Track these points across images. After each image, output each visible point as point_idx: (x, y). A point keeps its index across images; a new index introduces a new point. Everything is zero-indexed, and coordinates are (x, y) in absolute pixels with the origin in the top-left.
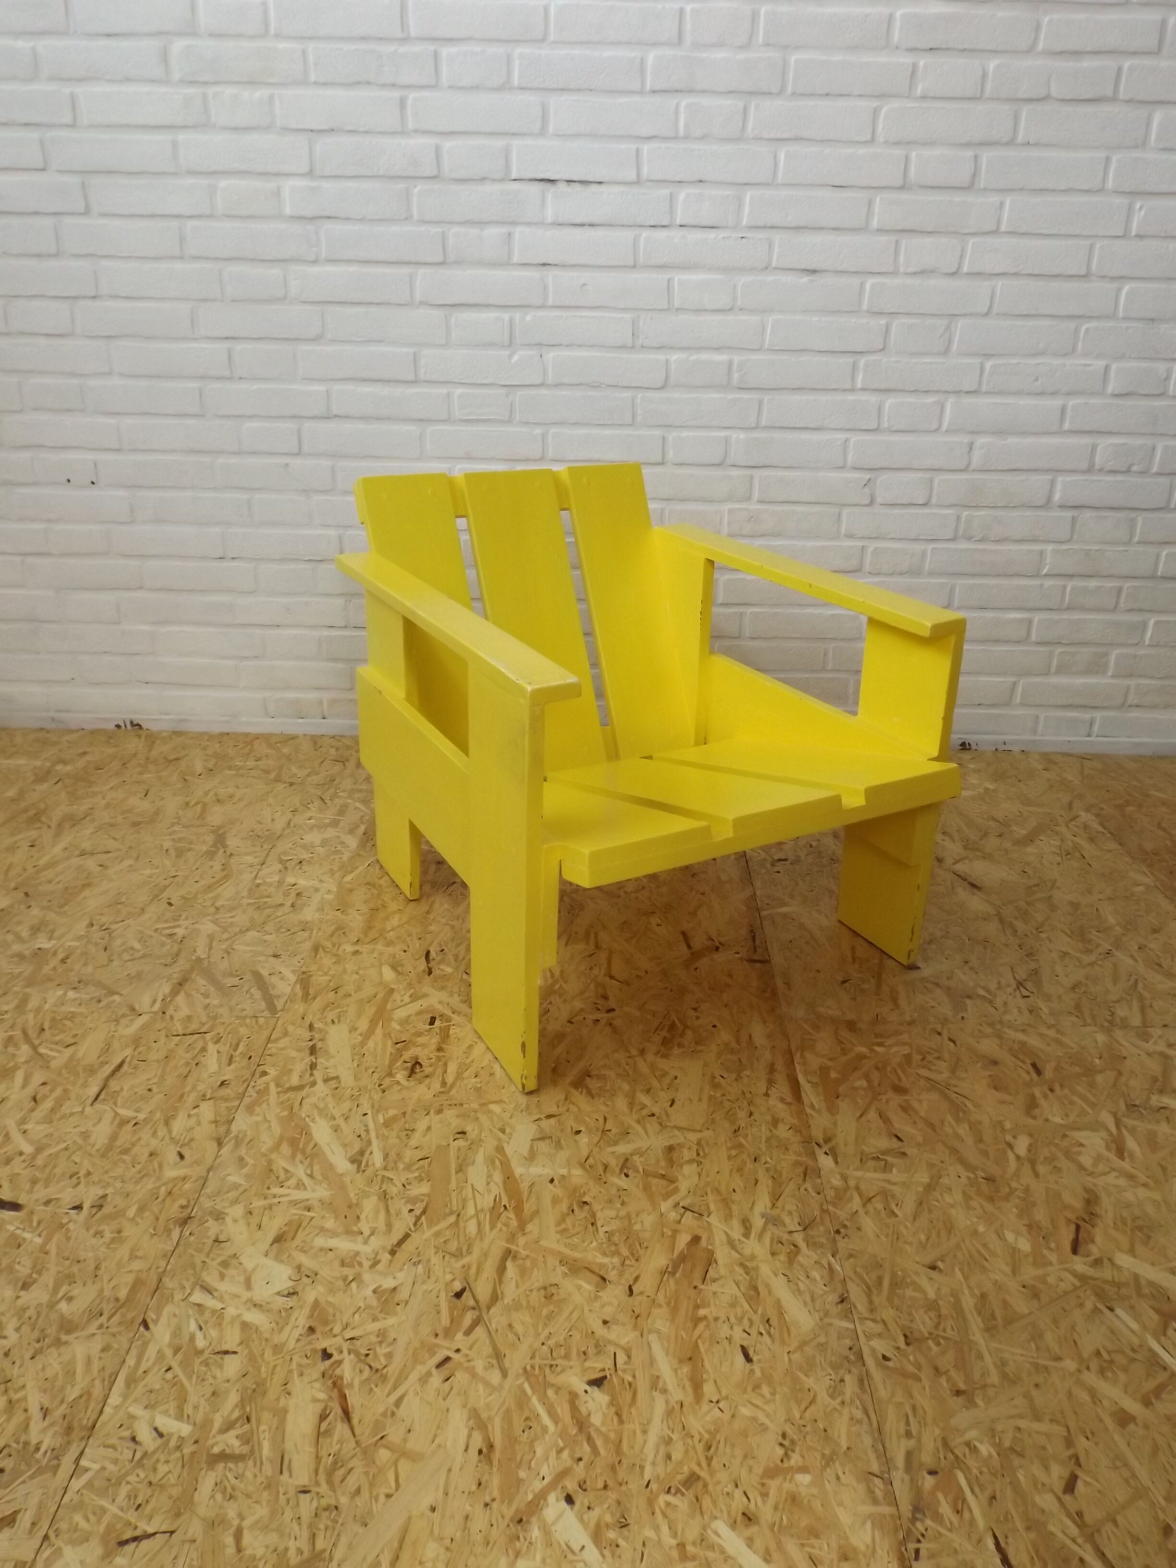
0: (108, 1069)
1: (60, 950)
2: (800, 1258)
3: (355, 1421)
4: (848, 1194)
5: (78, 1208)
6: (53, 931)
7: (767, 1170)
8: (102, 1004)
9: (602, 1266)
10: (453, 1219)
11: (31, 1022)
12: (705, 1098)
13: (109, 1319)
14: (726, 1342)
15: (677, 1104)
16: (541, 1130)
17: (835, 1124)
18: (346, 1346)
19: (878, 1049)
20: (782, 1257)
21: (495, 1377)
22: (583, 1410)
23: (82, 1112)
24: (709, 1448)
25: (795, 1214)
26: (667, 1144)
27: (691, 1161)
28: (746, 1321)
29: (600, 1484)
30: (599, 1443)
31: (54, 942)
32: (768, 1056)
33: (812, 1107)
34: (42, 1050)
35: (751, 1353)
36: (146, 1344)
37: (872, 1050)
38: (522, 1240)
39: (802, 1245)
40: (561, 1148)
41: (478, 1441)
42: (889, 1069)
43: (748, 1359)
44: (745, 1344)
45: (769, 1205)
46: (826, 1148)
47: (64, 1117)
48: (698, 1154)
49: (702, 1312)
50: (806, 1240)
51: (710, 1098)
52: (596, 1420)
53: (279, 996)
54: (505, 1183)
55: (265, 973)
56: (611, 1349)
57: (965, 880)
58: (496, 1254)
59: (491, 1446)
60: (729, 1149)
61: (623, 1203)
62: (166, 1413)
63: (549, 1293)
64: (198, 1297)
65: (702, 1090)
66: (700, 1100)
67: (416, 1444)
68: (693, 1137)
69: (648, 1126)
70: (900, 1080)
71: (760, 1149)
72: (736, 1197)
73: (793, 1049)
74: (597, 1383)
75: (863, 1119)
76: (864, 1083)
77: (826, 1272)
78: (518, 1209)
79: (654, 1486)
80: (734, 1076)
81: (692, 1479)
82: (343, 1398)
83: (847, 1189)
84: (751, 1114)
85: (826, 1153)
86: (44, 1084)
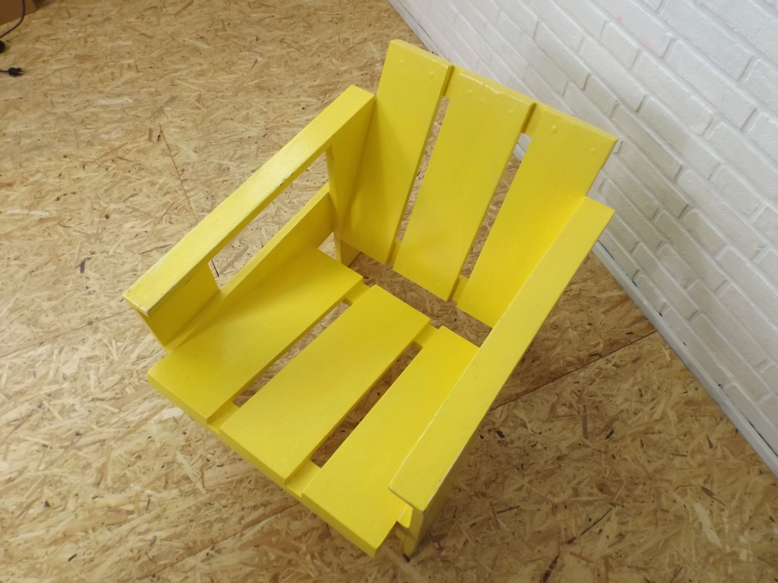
0: (162, 244)
1: (230, 175)
2: (132, 563)
3: (16, 431)
4: (181, 574)
5: (87, 288)
6: (243, 163)
7: (187, 528)
8: (201, 214)
9: (106, 480)
10: (116, 411)
11: (179, 202)
12: (230, 480)
13: (42, 332)
14: (77, 546)
15: (221, 468)
16: (181, 418)
17: (233, 551)
18: (46, 410)
19: (308, 557)
20: (130, 555)
21: (42, 467)
22: (34, 505)
23: (136, 254)
24: (27, 558)
25: (160, 552)
26: (190, 476)
27: (181, 491)
28: (89, 551)
29: (4, 525)
30: (21, 517)
31: (235, 169)
32: (276, 499)
33: (242, 535)
34: (164, 218)
35: (74, 559)
36: (33, 350)
37: (306, 554)
38: (112, 443)
39: (140, 561)
40: (172, 432)
41: (13, 475)
42: (292, 568)
43: (70, 559)
44: (78, 555)
45: (162, 538)
46: (212, 552)
47: (130, 251)
48: (187, 492)
49: (90, 531)
50: (144, 562)
51: (231, 482)
52: (31, 511)
53: (233, 267)
54: (143, 419)
55: (248, 251)
56: (64, 503)
57: (551, 567)
58: (102, 437)
59: (13, 480)
60: (194, 505)
61: (144, 473)
62: (8, 374)
63: (88, 466)
64: (56, 351)
65: (236, 475)
66: (227, 478)
67: (10, 456)
68: (199, 485)
69: (200, 461)
70: (283, 578)
71: (200, 520)
72: (163, 521)
73: (288, 510)
74: (47, 504)
75: (242, 566)
76: (272, 557)
77: (126, 578)
78: (129, 433)
79: (6, 544)
80: (252, 487)
81: (11, 557)
82: (24, 422)
83: (185, 572)
84: (225, 507)
85: (208, 554)
86: (146, 232)
